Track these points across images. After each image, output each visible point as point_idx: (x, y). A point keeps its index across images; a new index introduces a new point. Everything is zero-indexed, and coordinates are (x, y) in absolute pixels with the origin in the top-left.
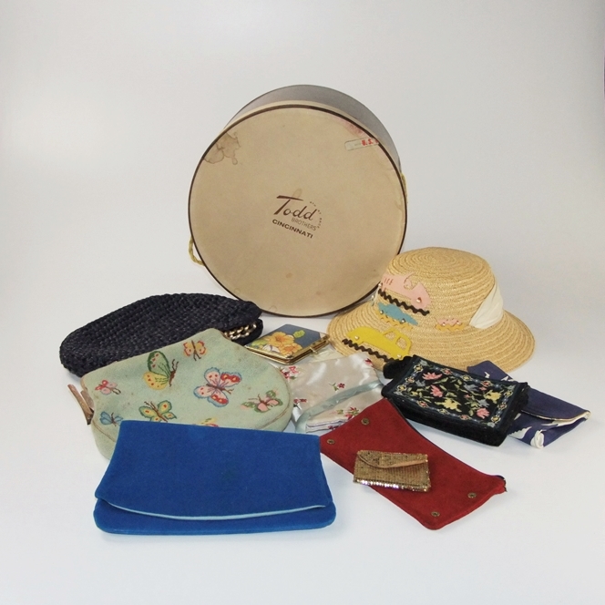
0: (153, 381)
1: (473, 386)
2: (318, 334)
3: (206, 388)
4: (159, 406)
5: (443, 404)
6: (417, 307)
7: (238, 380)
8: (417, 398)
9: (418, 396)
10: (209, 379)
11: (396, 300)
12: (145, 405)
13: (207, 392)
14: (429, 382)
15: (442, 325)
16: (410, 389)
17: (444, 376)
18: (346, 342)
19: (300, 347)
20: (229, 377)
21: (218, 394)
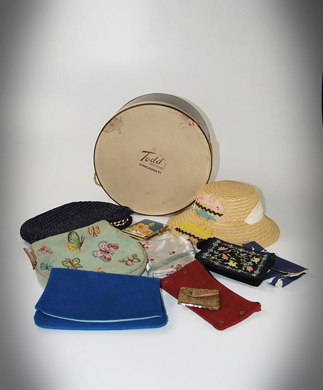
0: (70, 247)
1: (245, 254)
2: (162, 225)
3: (99, 252)
4: (73, 261)
5: (228, 263)
6: (216, 212)
7: (117, 248)
8: (214, 260)
9: (215, 259)
10: (101, 247)
11: (205, 208)
12: (65, 260)
13: (100, 254)
14: (221, 252)
15: (229, 222)
16: (211, 255)
17: (229, 249)
18: (177, 229)
19: (152, 232)
20: (112, 246)
21: (106, 255)
